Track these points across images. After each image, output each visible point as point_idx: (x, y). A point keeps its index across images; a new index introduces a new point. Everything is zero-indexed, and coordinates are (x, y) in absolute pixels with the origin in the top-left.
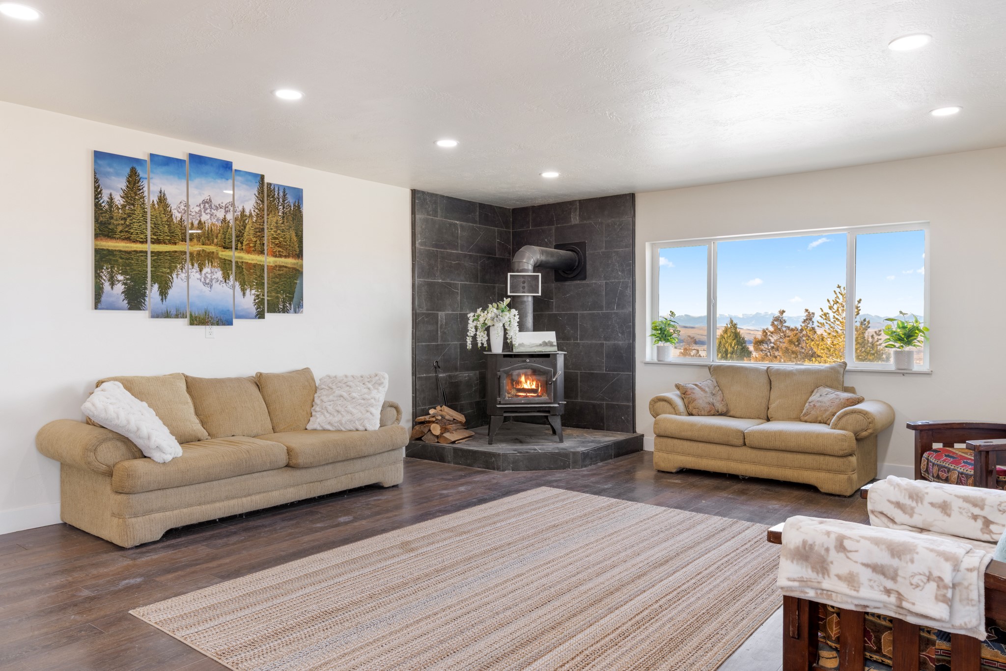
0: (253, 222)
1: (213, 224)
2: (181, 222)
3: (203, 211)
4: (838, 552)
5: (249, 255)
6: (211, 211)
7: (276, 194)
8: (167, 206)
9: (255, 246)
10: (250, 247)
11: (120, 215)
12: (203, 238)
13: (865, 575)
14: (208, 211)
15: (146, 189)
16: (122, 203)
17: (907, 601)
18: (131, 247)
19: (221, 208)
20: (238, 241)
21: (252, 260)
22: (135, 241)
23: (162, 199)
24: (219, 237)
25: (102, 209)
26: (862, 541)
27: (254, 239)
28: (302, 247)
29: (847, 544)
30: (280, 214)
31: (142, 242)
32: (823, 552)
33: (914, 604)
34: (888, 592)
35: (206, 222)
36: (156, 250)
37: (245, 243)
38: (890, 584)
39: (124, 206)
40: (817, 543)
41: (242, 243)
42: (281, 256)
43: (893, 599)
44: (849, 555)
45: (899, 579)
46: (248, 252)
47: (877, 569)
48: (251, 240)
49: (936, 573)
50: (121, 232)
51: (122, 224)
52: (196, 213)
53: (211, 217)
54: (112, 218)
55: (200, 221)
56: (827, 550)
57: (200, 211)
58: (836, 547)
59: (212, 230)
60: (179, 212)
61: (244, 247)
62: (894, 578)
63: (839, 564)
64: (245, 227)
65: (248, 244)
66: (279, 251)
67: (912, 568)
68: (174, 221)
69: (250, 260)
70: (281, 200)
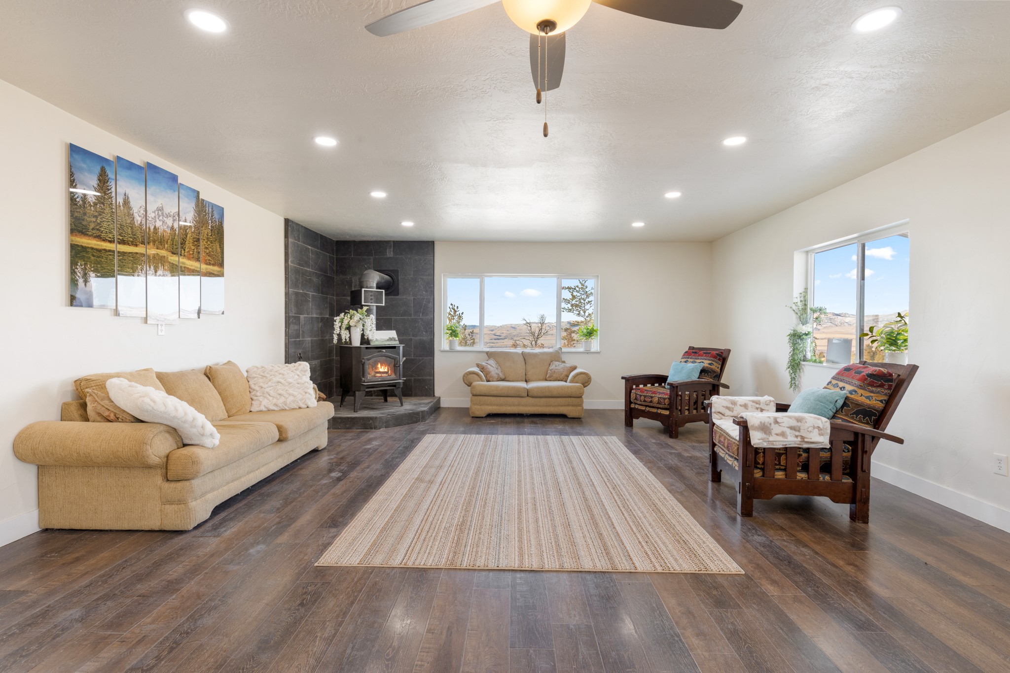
0: (192, 232)
1: (164, 231)
2: (141, 226)
3: (157, 217)
4: (775, 424)
5: (190, 261)
6: (163, 218)
7: (207, 210)
8: (130, 208)
9: (193, 254)
10: (190, 254)
11: (92, 212)
12: (157, 242)
13: (788, 431)
14: (161, 218)
15: (113, 190)
16: (94, 200)
17: (807, 438)
18: (102, 245)
19: (170, 216)
20: (182, 248)
21: (192, 266)
22: (104, 240)
23: (126, 202)
24: (169, 243)
25: (76, 205)
26: (784, 418)
27: (193, 248)
28: (223, 257)
29: (778, 420)
30: (209, 227)
31: (110, 242)
32: (769, 425)
33: (811, 439)
34: (797, 437)
35: (159, 228)
36: (121, 251)
37: (187, 250)
38: (797, 433)
39: (95, 204)
40: (766, 422)
41: (184, 250)
42: (210, 264)
43: (799, 439)
44: (780, 424)
45: (801, 430)
46: (189, 259)
47: (791, 428)
48: (191, 248)
49: (816, 425)
50: (93, 229)
51: (94, 222)
52: (152, 218)
53: (163, 224)
54: (85, 214)
55: (155, 227)
56: (770, 424)
57: (155, 217)
58: (774, 422)
59: (163, 236)
60: (140, 216)
61: (186, 254)
62: (799, 431)
63: (776, 429)
64: (187, 236)
65: (189, 251)
66: (209, 260)
67: (807, 425)
68: (136, 224)
69: (190, 265)
70: (210, 215)
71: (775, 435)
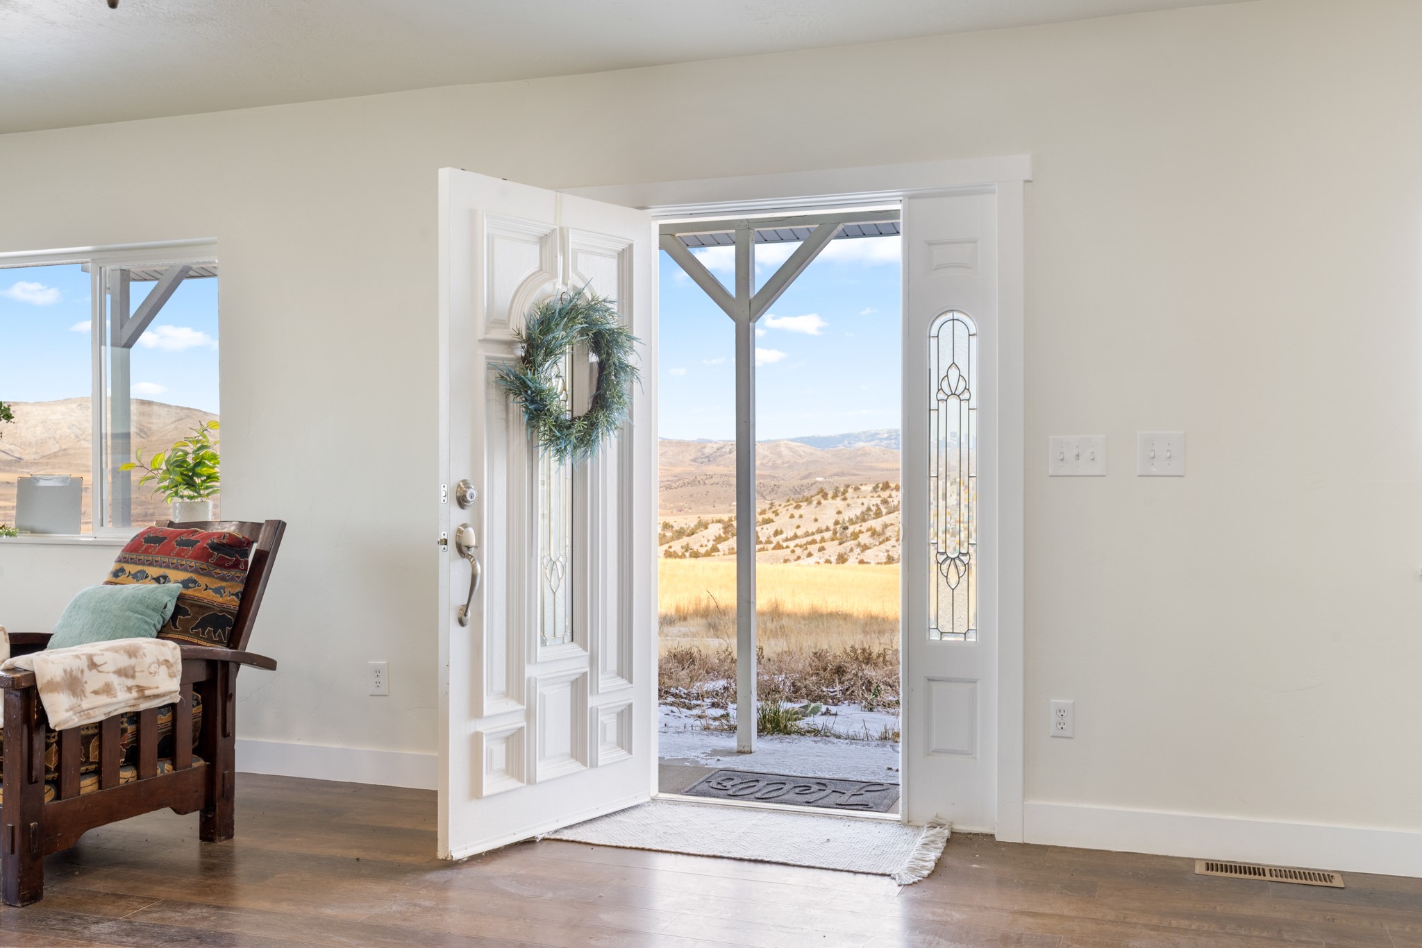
4: (90, 670)
13: (116, 681)
17: (149, 688)
26: (105, 653)
29: (97, 660)
32: (80, 675)
33: (157, 688)
34: (129, 689)
38: (130, 682)
40: (74, 669)
43: (134, 694)
44: (100, 669)
45: (137, 674)
47: (122, 673)
49: (161, 658)
56: (82, 671)
58: (88, 666)
62: (133, 677)
63: (93, 681)
67: (148, 660)
71: (93, 695)
